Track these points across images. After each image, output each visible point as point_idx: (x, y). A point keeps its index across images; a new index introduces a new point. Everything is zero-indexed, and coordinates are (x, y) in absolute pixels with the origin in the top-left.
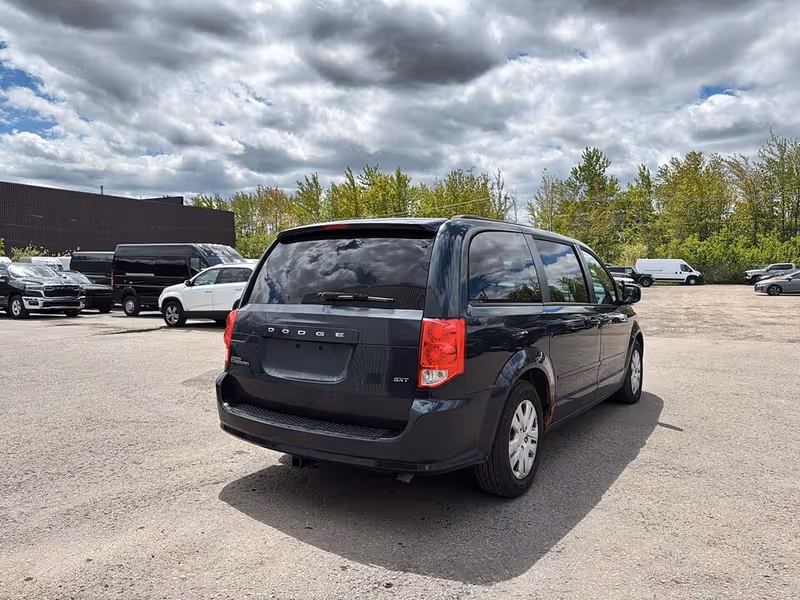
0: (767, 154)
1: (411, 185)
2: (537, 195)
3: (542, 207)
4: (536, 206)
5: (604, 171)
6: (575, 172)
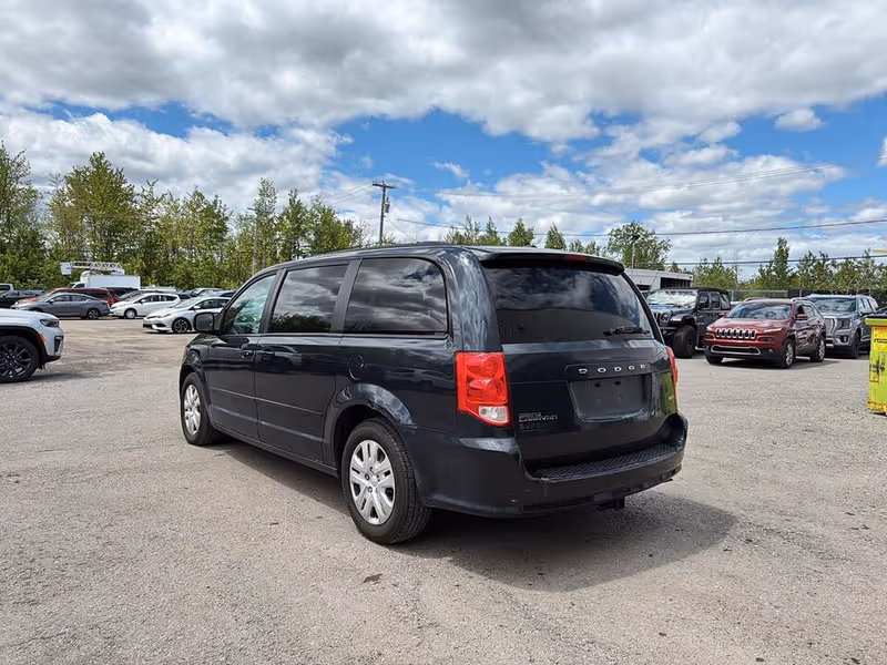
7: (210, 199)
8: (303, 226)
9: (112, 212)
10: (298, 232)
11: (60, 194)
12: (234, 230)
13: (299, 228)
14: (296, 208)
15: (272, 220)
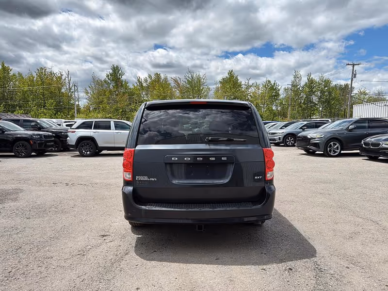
0: (187, 78)
1: (11, 73)
2: (90, 86)
3: (93, 92)
4: (89, 91)
5: (122, 77)
6: (108, 76)
7: (272, 83)
8: (314, 90)
9: (233, 93)
10: (312, 92)
11: (217, 88)
12: (282, 95)
13: (312, 91)
14: (311, 82)
15: (299, 88)
